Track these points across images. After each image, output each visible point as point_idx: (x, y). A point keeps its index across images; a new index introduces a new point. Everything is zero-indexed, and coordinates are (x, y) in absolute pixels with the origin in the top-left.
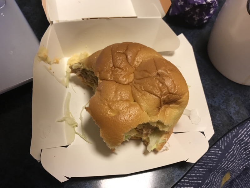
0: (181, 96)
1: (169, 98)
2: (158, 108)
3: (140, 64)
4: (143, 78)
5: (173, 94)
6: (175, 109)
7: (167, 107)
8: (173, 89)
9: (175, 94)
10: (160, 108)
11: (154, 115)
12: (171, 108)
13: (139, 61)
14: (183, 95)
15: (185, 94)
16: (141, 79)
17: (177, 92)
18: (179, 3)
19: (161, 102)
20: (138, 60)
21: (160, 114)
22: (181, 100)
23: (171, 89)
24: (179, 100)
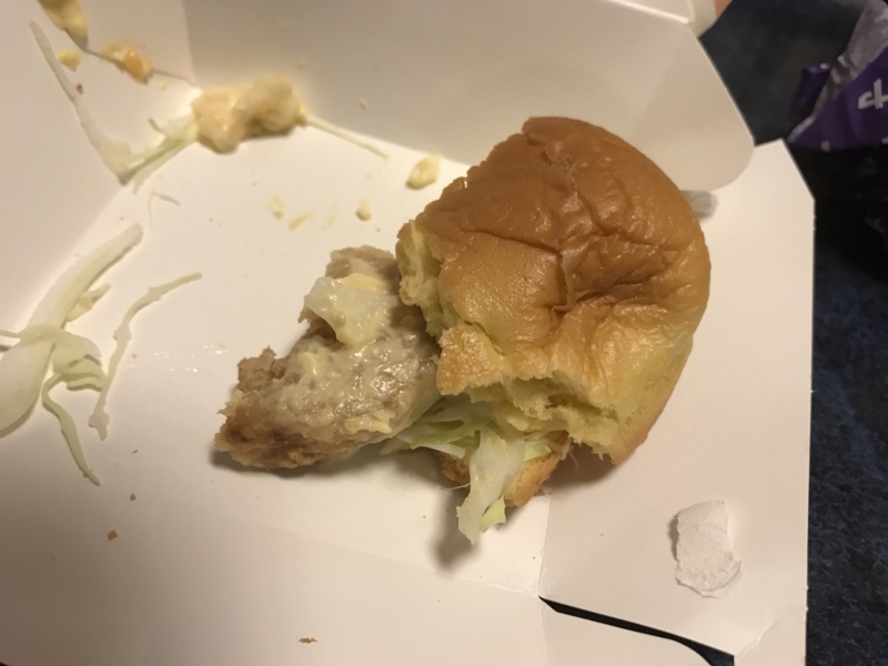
0: (671, 255)
2: (551, 305)
9: (634, 239)
12: (623, 320)
14: (679, 248)
18: (868, 94)
19: (561, 278)
22: (669, 275)
24: (656, 273)
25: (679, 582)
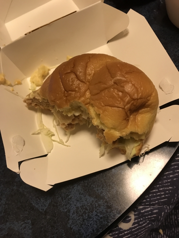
0: (148, 98)
1: (135, 106)
2: (126, 119)
3: (93, 76)
4: (99, 92)
5: (137, 99)
6: (146, 114)
7: (137, 115)
8: (136, 95)
9: (140, 98)
10: (128, 118)
11: (124, 129)
12: (141, 113)
13: (91, 74)
14: (150, 95)
15: (151, 94)
16: (98, 94)
17: (142, 95)
19: (126, 113)
20: (89, 72)
21: (131, 125)
22: (150, 102)
23: (134, 94)
24: (147, 102)
25: (166, 94)
